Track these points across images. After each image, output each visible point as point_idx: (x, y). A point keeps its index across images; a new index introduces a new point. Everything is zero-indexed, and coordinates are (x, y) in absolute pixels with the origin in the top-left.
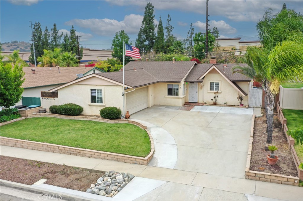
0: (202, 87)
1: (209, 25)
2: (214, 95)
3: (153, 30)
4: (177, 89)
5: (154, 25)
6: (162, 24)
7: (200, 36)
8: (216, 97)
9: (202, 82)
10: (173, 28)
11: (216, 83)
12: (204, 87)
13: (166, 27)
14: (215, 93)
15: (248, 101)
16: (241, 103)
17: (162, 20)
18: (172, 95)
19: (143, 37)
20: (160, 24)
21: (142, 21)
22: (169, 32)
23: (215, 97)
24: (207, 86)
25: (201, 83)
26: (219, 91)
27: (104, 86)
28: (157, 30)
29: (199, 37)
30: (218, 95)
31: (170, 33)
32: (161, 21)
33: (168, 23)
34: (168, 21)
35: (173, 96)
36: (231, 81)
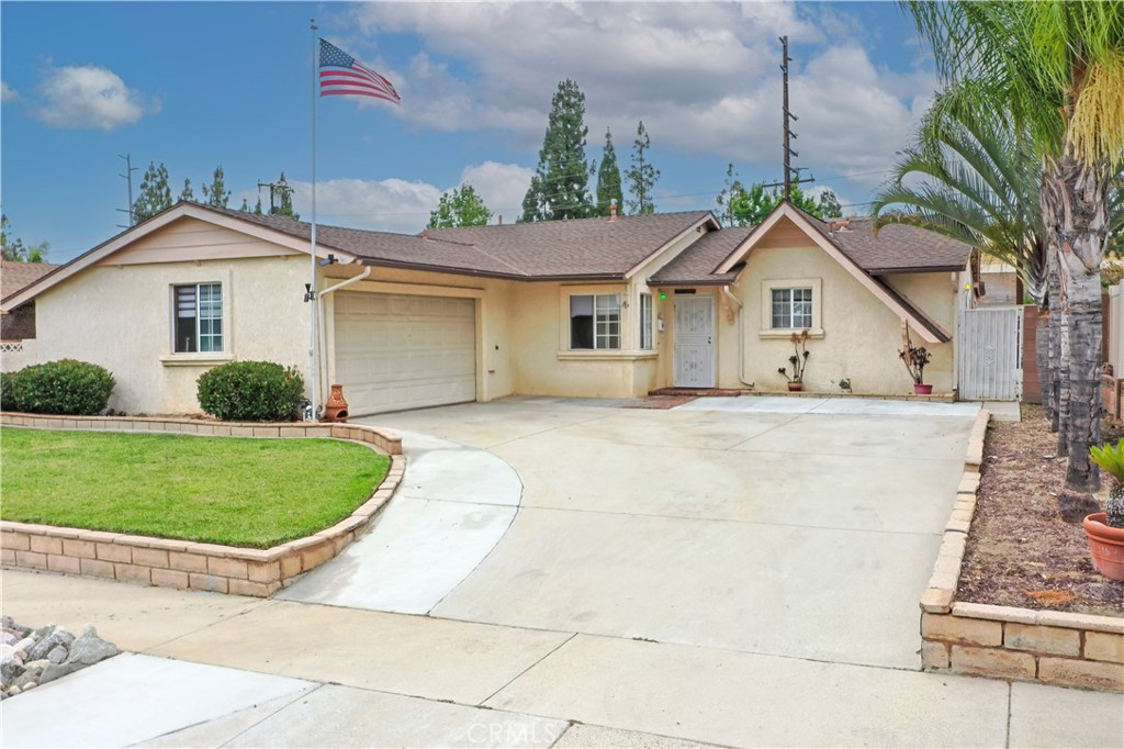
0: (733, 314)
1: (795, 154)
2: (789, 349)
3: (582, 182)
4: (614, 317)
5: (585, 163)
6: (614, 157)
7: (762, 199)
8: (802, 358)
9: (728, 282)
10: (656, 176)
11: (798, 292)
12: (745, 312)
13: (630, 170)
14: (795, 338)
15: (952, 371)
16: (919, 380)
17: (613, 144)
18: (592, 347)
19: (542, 210)
20: (609, 161)
21: (541, 152)
22: (642, 191)
23: (794, 360)
24: (759, 309)
25: (726, 288)
26: (815, 330)
27: (231, 266)
28: (597, 182)
29: (757, 202)
30: (809, 346)
31: (647, 194)
32: (612, 149)
33: (638, 155)
34: (638, 147)
35: (596, 352)
36: (866, 271)
